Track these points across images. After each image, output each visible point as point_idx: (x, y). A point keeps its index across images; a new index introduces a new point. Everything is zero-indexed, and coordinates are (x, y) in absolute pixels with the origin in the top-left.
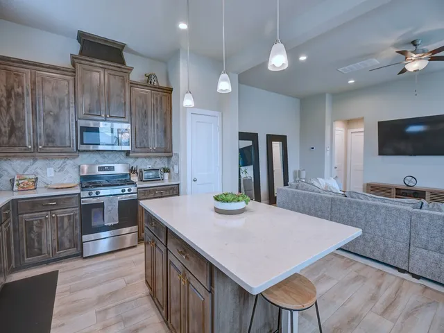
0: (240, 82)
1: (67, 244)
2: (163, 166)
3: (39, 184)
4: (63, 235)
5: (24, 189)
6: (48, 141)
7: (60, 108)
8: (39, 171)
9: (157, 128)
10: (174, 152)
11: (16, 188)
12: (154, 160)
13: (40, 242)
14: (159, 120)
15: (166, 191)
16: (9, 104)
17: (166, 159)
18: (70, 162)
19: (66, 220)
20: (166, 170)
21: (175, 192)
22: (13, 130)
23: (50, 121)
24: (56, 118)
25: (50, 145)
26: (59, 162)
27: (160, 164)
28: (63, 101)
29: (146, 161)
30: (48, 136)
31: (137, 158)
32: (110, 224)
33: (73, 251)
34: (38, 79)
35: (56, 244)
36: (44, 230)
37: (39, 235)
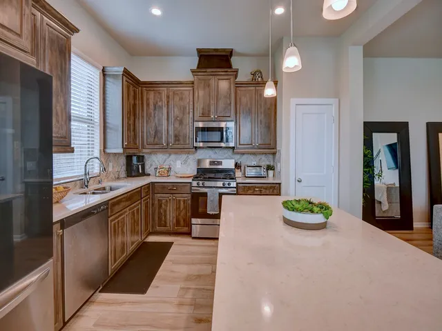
0: (365, 55)
1: (182, 222)
2: (268, 163)
3: (172, 173)
4: (179, 214)
5: (161, 176)
6: (175, 141)
7: (183, 114)
8: (172, 163)
9: (261, 124)
10: (278, 149)
11: (157, 175)
12: (259, 157)
13: (165, 216)
14: (263, 115)
15: (266, 189)
16: (154, 114)
17: (271, 156)
18: (191, 157)
19: (182, 203)
20: (269, 168)
21: (275, 191)
22: (156, 132)
23: (177, 125)
24: (181, 122)
25: (177, 143)
26: (184, 156)
27: (265, 161)
28: (186, 108)
29: (252, 157)
30: (176, 136)
31: (243, 154)
32: (211, 213)
33: (185, 229)
34: (171, 94)
35: (175, 220)
36: (168, 208)
37: (165, 211)
